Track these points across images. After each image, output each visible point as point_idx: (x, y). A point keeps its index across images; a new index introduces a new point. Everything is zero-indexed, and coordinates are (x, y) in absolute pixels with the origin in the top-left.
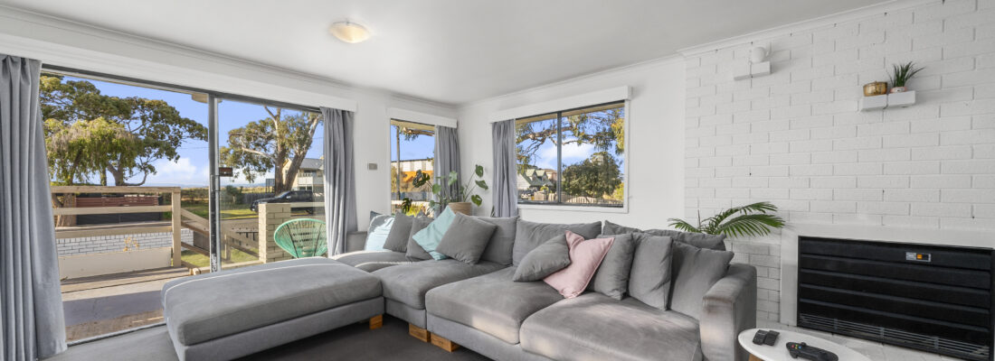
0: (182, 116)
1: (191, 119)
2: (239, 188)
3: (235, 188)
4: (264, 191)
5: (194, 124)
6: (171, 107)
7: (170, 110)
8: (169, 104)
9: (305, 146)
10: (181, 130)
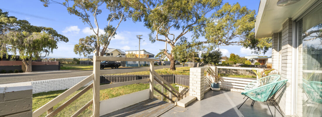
0: (59, 33)
1: (61, 34)
2: (78, 59)
3: (77, 59)
4: (87, 60)
5: (63, 36)
6: (54, 30)
7: (54, 31)
8: (54, 29)
9: (107, 44)
10: (58, 38)
